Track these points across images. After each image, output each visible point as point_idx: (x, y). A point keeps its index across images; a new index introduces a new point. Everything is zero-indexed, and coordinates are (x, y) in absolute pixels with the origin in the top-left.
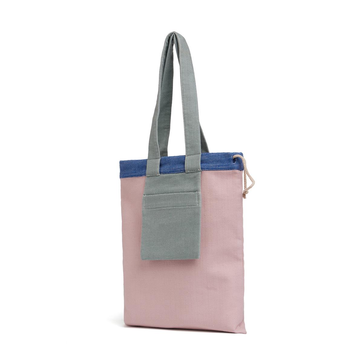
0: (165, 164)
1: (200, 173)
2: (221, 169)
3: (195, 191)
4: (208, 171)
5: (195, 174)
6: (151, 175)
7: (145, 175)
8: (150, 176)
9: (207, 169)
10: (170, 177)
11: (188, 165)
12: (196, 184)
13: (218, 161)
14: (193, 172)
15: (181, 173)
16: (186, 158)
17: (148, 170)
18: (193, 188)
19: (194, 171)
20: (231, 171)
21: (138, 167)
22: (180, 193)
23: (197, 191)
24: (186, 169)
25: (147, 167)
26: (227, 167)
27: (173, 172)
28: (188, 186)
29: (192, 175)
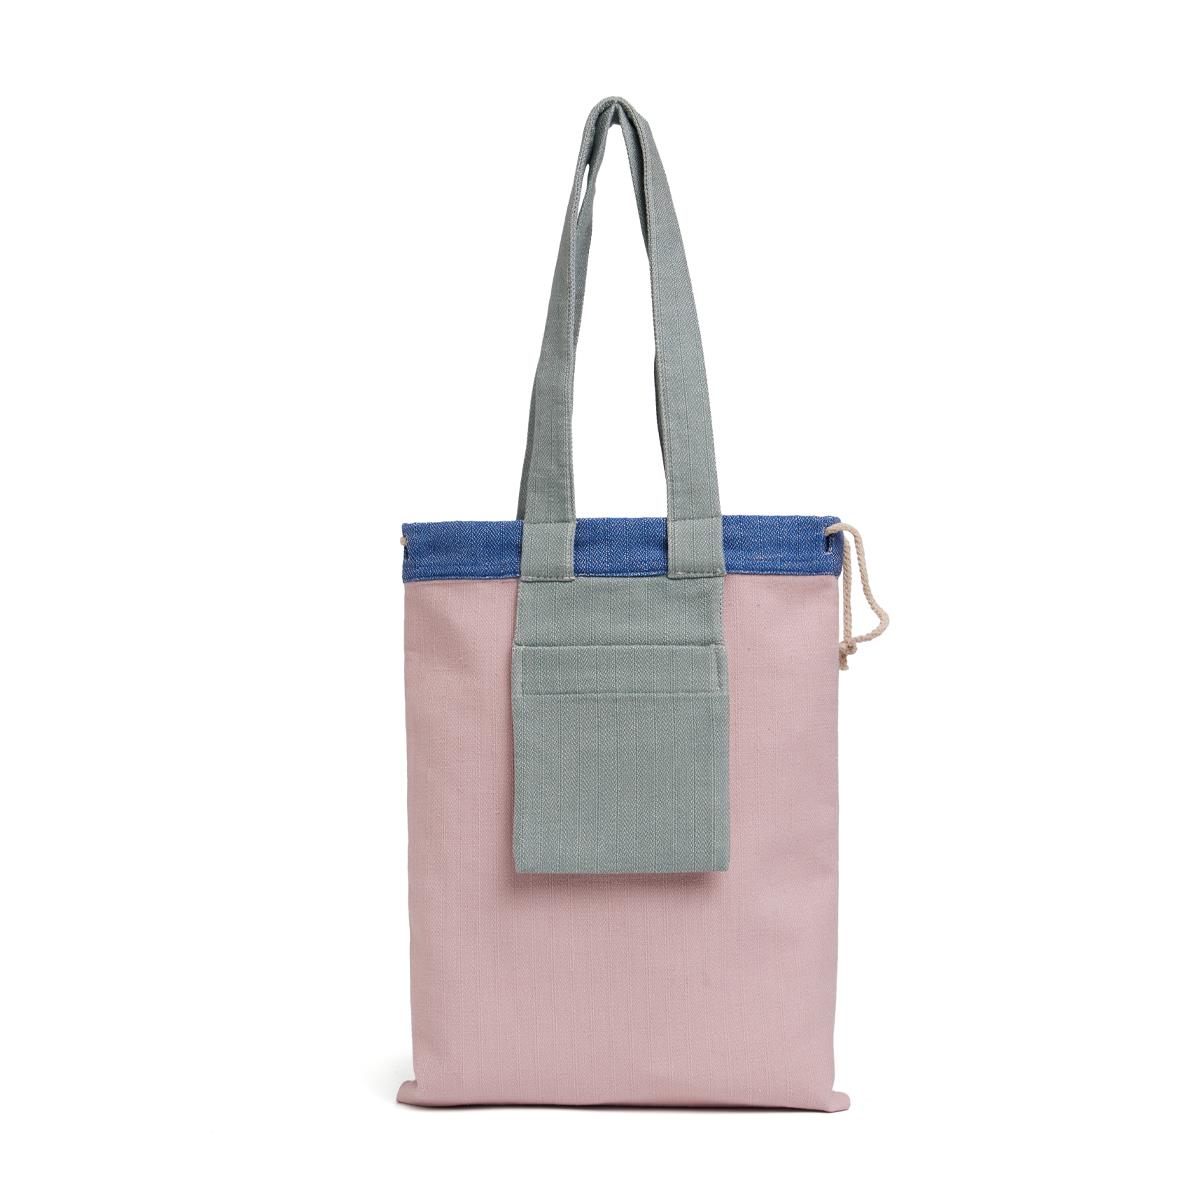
0: (593, 542)
1: (720, 580)
2: (790, 570)
3: (706, 643)
4: (748, 577)
5: (706, 584)
6: (541, 578)
7: (516, 573)
8: (535, 578)
9: (745, 569)
10: (610, 590)
11: (678, 551)
12: (708, 618)
13: (779, 545)
14: (697, 578)
15: (652, 576)
16: (670, 526)
17: (530, 559)
18: (698, 632)
19: (699, 575)
20: (817, 578)
21: (487, 546)
22: (656, 647)
23: (714, 642)
24: (670, 563)
25: (525, 549)
26: (806, 565)
27: (622, 572)
28: (676, 622)
29: (692, 587)
